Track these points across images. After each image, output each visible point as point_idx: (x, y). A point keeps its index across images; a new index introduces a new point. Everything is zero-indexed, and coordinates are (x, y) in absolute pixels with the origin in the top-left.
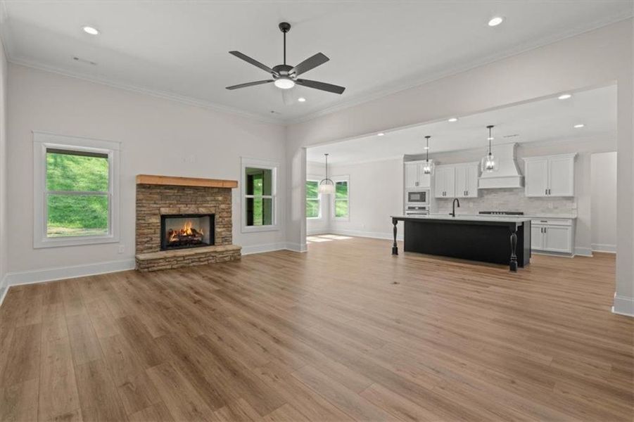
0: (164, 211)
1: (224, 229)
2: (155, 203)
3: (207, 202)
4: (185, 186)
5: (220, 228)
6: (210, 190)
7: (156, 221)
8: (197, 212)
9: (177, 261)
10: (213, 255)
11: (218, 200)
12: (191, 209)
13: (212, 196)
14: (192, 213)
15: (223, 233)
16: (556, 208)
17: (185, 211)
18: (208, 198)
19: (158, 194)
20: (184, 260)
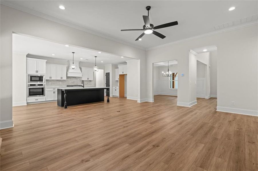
16: (87, 84)
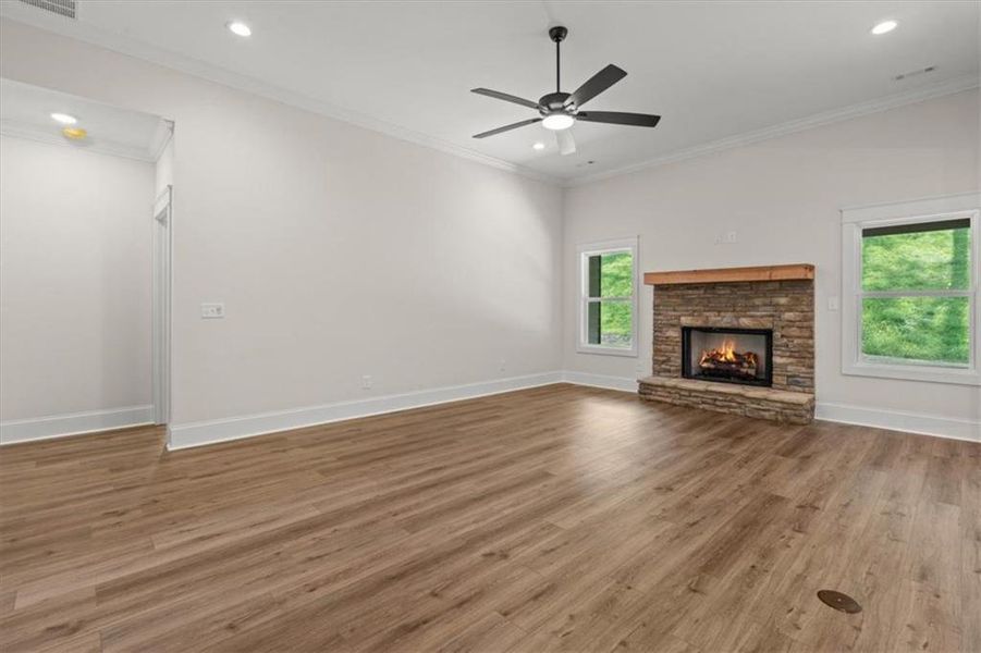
0: (686, 321)
1: (791, 360)
2: (675, 310)
3: (755, 307)
4: (715, 283)
5: (782, 357)
6: (762, 287)
7: (675, 334)
8: (735, 323)
9: (681, 395)
10: (739, 400)
11: (777, 305)
12: (725, 320)
13: (765, 296)
14: (728, 325)
15: (789, 368)
17: (715, 322)
18: (758, 302)
19: (678, 296)
20: (690, 396)
